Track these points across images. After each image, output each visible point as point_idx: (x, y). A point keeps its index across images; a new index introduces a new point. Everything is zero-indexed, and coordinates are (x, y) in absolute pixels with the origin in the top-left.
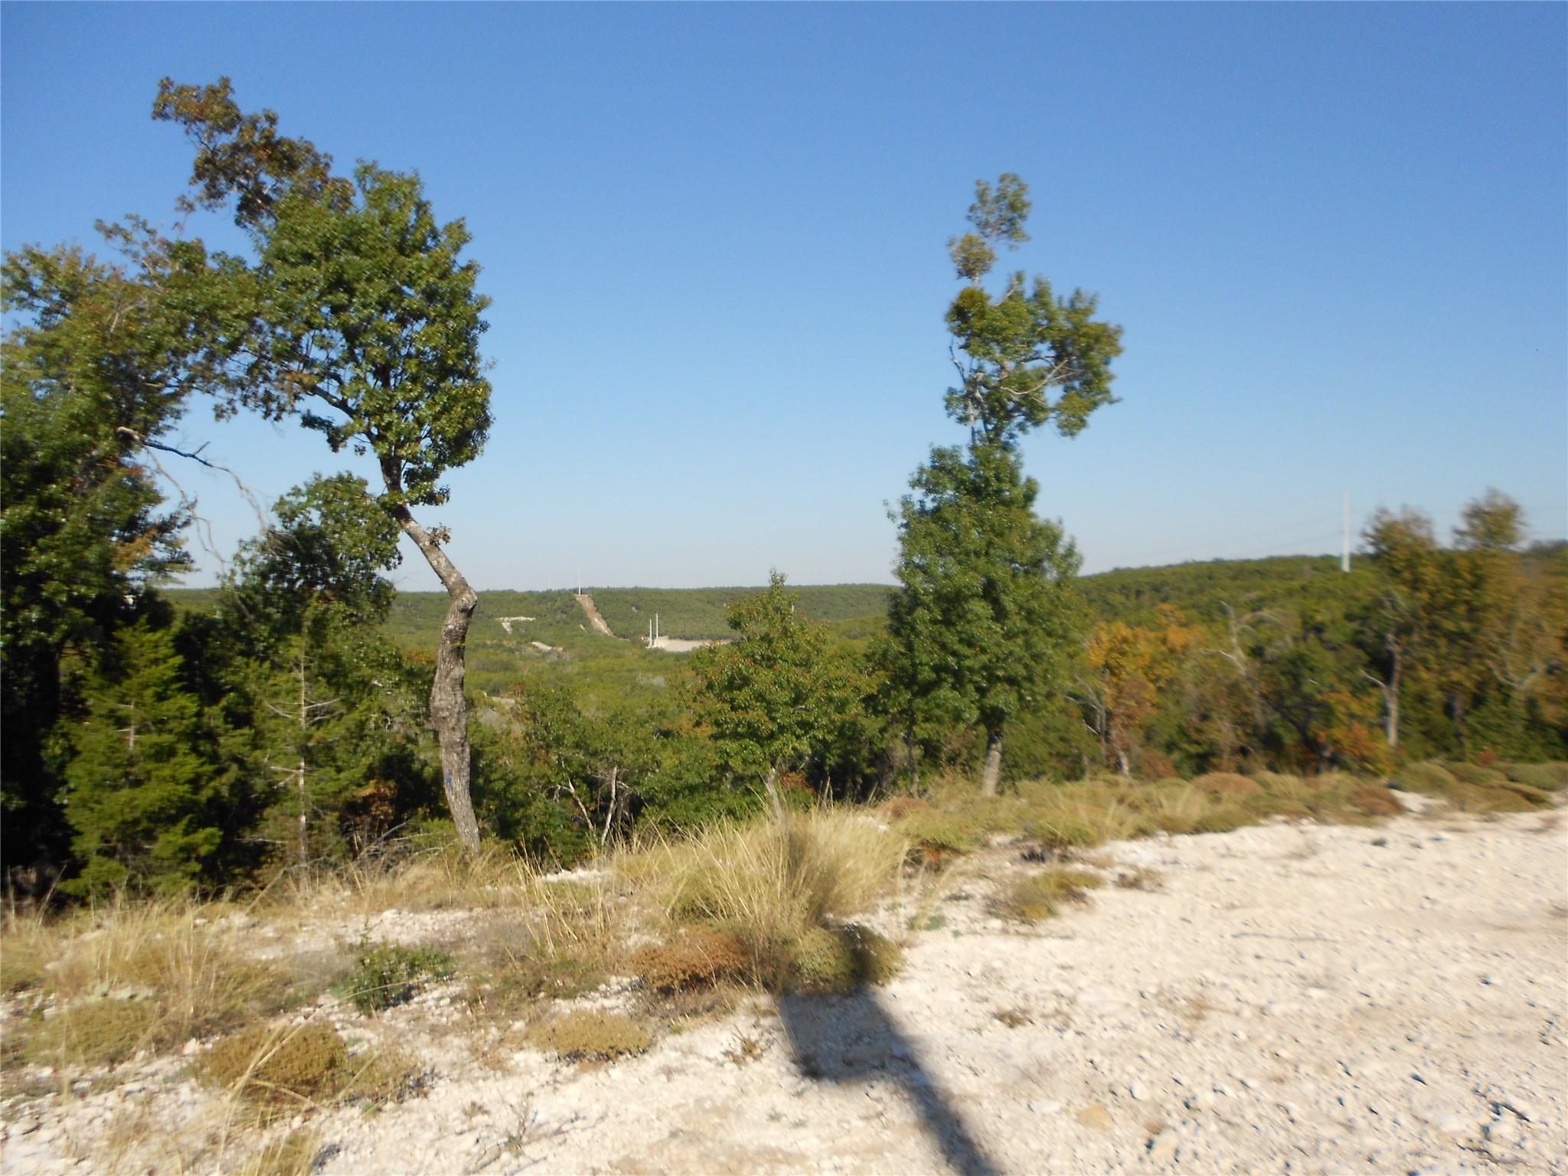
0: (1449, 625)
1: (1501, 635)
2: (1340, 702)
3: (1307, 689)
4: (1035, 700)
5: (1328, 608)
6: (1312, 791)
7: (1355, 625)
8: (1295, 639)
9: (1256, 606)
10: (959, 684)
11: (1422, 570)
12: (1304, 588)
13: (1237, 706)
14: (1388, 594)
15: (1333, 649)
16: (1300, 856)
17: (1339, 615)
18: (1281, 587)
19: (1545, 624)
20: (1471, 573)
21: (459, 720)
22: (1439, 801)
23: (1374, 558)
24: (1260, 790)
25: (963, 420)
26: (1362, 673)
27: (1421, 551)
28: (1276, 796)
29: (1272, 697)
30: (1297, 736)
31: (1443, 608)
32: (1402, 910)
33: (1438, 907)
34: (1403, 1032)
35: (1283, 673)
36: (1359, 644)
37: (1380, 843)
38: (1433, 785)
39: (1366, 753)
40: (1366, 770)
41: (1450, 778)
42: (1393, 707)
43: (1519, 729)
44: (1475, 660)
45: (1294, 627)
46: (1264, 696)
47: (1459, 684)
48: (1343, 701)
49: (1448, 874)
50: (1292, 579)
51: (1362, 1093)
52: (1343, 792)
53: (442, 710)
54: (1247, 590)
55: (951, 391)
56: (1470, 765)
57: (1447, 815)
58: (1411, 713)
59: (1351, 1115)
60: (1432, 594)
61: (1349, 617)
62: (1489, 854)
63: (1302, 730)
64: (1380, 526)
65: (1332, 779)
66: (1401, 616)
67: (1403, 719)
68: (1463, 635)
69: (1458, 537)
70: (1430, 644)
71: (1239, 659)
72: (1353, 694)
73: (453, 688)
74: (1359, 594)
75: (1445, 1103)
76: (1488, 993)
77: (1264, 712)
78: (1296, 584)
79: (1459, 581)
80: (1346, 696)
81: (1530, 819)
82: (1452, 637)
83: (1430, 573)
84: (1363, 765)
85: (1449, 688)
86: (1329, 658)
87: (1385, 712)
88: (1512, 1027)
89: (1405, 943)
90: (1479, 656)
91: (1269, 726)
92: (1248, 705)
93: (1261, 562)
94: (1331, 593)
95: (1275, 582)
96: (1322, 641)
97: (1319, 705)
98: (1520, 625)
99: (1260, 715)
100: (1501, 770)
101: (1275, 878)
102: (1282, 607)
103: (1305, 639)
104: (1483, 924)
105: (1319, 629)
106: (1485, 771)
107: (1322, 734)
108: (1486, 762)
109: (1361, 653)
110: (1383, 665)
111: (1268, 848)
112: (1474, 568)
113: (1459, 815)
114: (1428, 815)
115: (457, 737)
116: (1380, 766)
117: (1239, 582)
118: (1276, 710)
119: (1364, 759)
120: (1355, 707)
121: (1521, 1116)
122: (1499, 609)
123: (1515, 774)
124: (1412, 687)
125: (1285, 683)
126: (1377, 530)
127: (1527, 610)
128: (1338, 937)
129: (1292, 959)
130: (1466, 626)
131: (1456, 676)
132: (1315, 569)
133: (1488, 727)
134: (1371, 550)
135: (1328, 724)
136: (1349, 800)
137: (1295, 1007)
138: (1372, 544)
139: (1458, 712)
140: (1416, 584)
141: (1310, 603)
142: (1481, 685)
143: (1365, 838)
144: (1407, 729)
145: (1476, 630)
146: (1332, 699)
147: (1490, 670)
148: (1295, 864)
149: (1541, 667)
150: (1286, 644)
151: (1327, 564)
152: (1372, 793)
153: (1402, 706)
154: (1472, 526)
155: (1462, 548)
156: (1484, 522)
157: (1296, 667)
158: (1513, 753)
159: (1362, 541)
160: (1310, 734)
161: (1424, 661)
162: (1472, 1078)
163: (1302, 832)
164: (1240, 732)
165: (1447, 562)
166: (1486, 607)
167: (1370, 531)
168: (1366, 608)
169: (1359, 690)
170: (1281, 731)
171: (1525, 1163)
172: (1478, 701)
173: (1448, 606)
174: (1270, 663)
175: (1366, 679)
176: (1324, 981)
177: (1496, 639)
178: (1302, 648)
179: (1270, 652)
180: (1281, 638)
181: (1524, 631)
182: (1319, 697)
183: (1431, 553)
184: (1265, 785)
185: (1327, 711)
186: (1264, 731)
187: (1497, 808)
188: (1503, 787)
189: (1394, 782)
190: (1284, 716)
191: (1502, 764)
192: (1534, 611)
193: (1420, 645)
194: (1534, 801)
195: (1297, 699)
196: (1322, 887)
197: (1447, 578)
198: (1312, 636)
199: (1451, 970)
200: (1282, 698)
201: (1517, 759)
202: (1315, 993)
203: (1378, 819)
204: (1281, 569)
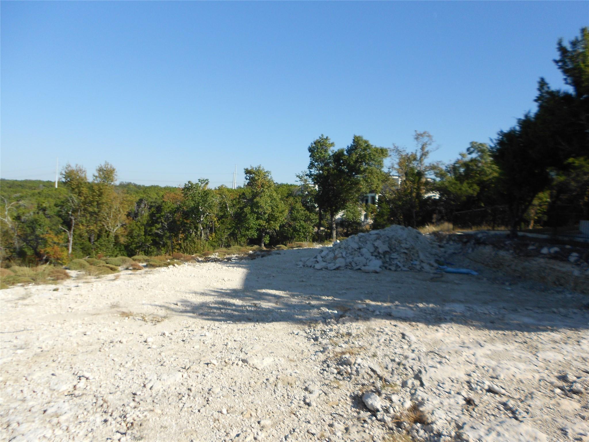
0: (91, 209)
1: (107, 214)
2: (50, 238)
3: (37, 233)
5: (48, 201)
6: (34, 272)
7: (58, 209)
8: (34, 213)
9: (18, 199)
11: (82, 189)
12: (39, 193)
13: (7, 240)
14: (71, 197)
15: (49, 217)
16: (23, 298)
17: (52, 204)
18: (30, 192)
19: (121, 210)
20: (99, 191)
22: (83, 272)
23: (65, 183)
24: (13, 274)
26: (60, 227)
27: (82, 182)
28: (20, 276)
29: (23, 236)
30: (32, 251)
31: (89, 203)
32: (60, 314)
33: (73, 311)
34: (52, 359)
35: (28, 227)
36: (60, 216)
37: (56, 290)
38: (82, 267)
39: (59, 257)
40: (59, 263)
41: (87, 264)
42: (71, 239)
43: (112, 246)
44: (99, 222)
45: (34, 209)
46: (18, 236)
47: (93, 230)
48: (51, 237)
49: (79, 298)
50: (35, 189)
51: (31, 386)
52: (47, 272)
54: (16, 192)
56: (94, 259)
57: (85, 277)
58: (77, 241)
59: (25, 395)
60: (85, 198)
61: (56, 205)
62: (94, 289)
63: (35, 249)
64: (67, 172)
65: (43, 268)
66: (74, 205)
67: (74, 244)
68: (95, 213)
69: (95, 178)
70: (84, 216)
71: (8, 220)
72: (56, 235)
74: (61, 197)
75: (62, 381)
76: (85, 338)
77: (19, 242)
78: (36, 191)
79: (95, 194)
80: (53, 235)
81: (111, 276)
82: (92, 214)
83: (85, 190)
84: (57, 261)
85: (90, 232)
86: (47, 221)
87: (68, 241)
88: (91, 348)
89: (59, 326)
90: (100, 221)
91: (21, 248)
92: (12, 240)
93: (21, 181)
94: (50, 196)
95: (27, 190)
96: (44, 214)
97: (42, 239)
98: (113, 210)
99: (17, 244)
100: (104, 260)
101: (11, 309)
102: (30, 200)
103: (38, 213)
104: (88, 314)
105: (44, 210)
106: (99, 261)
107: (42, 250)
108: (99, 258)
109: (60, 219)
110: (68, 224)
111: (10, 297)
112: (100, 190)
113: (89, 277)
114: (78, 278)
116: (64, 261)
117: (12, 189)
118: (24, 241)
119: (58, 259)
120: (56, 240)
121: (87, 379)
122: (107, 204)
123: (108, 261)
124: (78, 232)
125: (29, 231)
126: (66, 172)
127: (116, 205)
128: (33, 328)
129: (12, 340)
130: (96, 210)
131: (92, 228)
132: (44, 186)
133: (101, 245)
134: (64, 180)
135: (45, 246)
136: (49, 275)
137: (10, 359)
138: (64, 178)
139: (93, 241)
140: (80, 194)
141: (42, 199)
142: (100, 231)
143: (51, 289)
144: (75, 247)
145: (99, 212)
146: (47, 236)
147: (103, 225)
148: (21, 302)
149: (119, 225)
150: (31, 215)
151: (49, 184)
152: (58, 272)
153: (74, 239)
154: (99, 174)
155: (96, 182)
156: (103, 173)
157: (33, 224)
158: (110, 254)
159: (61, 176)
160: (38, 250)
161: (82, 222)
162: (74, 369)
163: (26, 289)
164: (8, 251)
165: (91, 187)
166: (103, 203)
167: (64, 173)
168: (63, 202)
169: (58, 233)
170: (26, 250)
171: (86, 394)
172: (99, 236)
173: (91, 202)
174: (23, 223)
175: (62, 229)
176: (24, 346)
177: (106, 215)
178: (36, 216)
179: (23, 218)
180: (29, 213)
181: (115, 212)
182: (42, 236)
183: (85, 183)
184: (15, 272)
185: (45, 241)
186: (18, 250)
187: (101, 273)
188: (103, 266)
189: (67, 267)
190: (27, 244)
191: (105, 258)
192: (118, 205)
193: (80, 216)
194: (113, 270)
195: (33, 237)
196: (29, 309)
197: (91, 192)
198: (41, 212)
199: (74, 332)
200: (27, 237)
201: (110, 256)
202: (19, 351)
203: (59, 281)
204: (31, 185)
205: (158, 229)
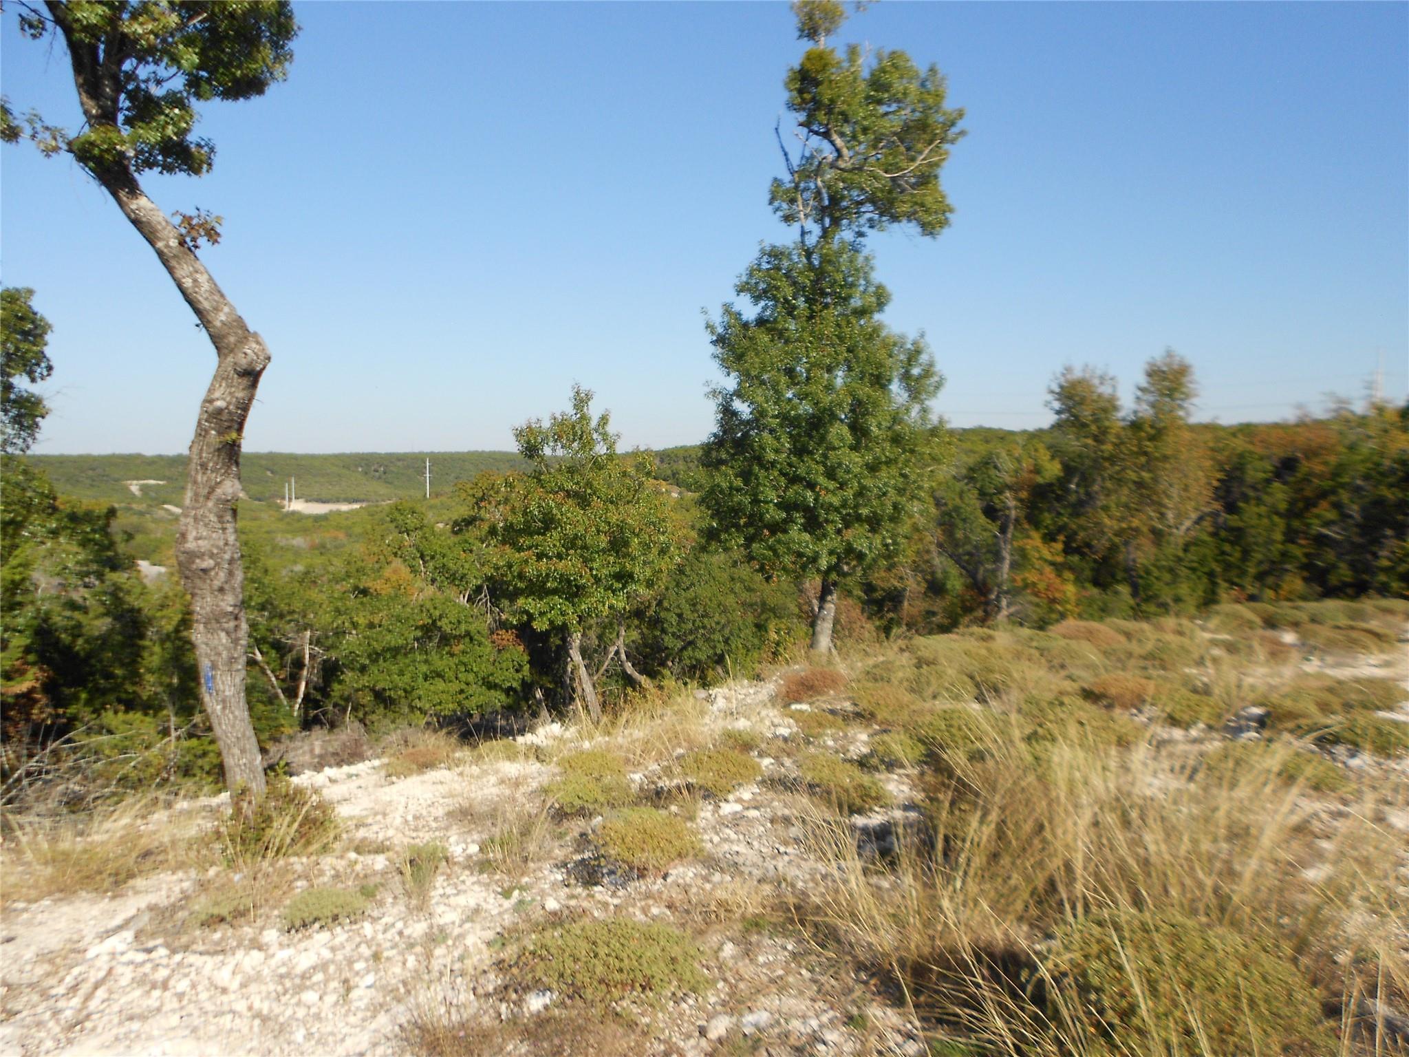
4: (895, 543)
10: (813, 524)
20: (1153, 426)
21: (231, 574)
25: (788, 219)
29: (947, 545)
46: (940, 544)
48: (1037, 546)
53: (201, 556)
55: (777, 182)
60: (1115, 446)
63: (973, 575)
64: (1063, 385)
73: (220, 518)
77: (940, 559)
79: (1142, 434)
80: (1038, 542)
85: (1124, 534)
91: (944, 572)
92: (927, 553)
99: (938, 562)
115: (228, 603)
118: (950, 557)
146: (1028, 545)
149: (1195, 514)
186: (940, 577)
190: (956, 563)
195: (969, 548)
200: (956, 545)
205: (1327, 524)
